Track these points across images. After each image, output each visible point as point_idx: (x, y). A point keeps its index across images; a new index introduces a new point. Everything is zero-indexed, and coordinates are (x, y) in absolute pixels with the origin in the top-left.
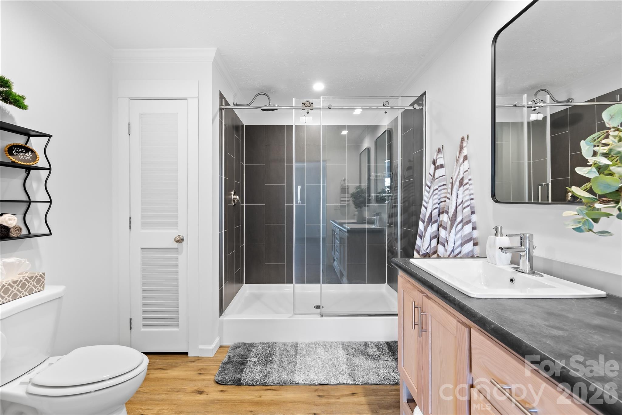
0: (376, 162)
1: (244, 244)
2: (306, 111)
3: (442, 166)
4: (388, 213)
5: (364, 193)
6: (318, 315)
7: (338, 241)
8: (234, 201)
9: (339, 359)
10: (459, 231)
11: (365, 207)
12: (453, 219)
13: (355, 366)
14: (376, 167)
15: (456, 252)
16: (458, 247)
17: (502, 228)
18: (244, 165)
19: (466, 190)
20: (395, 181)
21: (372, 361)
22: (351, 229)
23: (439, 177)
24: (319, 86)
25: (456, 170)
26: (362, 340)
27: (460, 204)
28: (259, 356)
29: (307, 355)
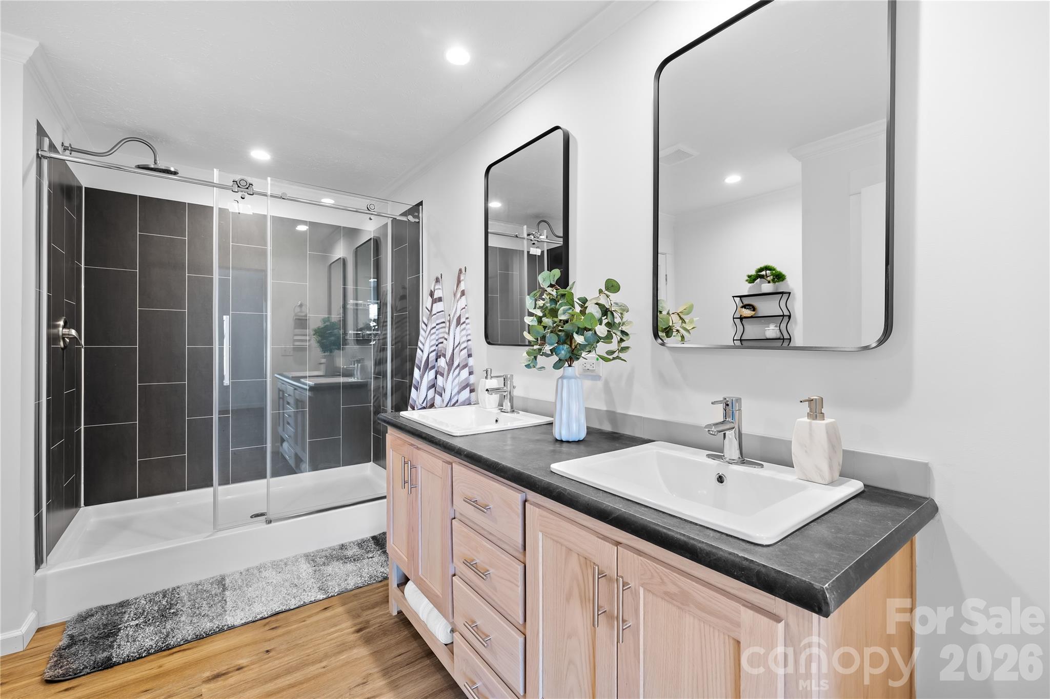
0: (356, 283)
1: (82, 427)
2: (240, 194)
3: (440, 299)
4: (374, 358)
5: (337, 329)
6: (262, 522)
7: (291, 407)
8: (63, 339)
9: (301, 576)
10: (456, 377)
11: (338, 351)
12: (450, 363)
13: (327, 576)
14: (356, 291)
15: (453, 401)
16: (455, 395)
17: (491, 370)
18: (83, 266)
19: (464, 329)
20: (384, 314)
21: (352, 564)
22: (315, 384)
23: (437, 313)
24: (260, 155)
25: (453, 307)
26: (336, 543)
27: (457, 346)
28: (146, 614)
29: (245, 585)
